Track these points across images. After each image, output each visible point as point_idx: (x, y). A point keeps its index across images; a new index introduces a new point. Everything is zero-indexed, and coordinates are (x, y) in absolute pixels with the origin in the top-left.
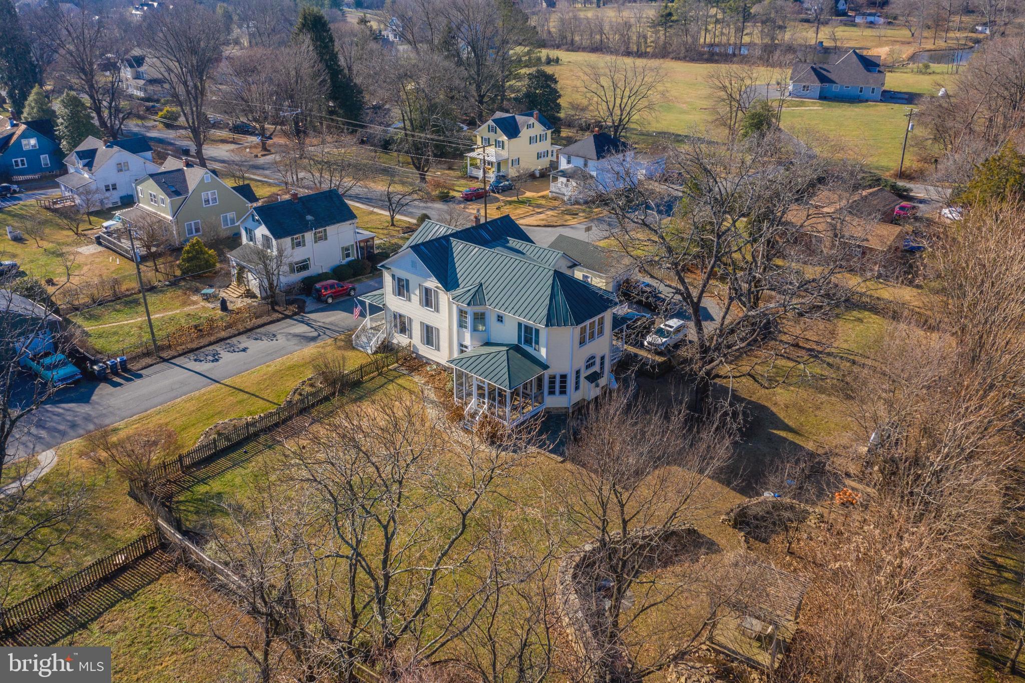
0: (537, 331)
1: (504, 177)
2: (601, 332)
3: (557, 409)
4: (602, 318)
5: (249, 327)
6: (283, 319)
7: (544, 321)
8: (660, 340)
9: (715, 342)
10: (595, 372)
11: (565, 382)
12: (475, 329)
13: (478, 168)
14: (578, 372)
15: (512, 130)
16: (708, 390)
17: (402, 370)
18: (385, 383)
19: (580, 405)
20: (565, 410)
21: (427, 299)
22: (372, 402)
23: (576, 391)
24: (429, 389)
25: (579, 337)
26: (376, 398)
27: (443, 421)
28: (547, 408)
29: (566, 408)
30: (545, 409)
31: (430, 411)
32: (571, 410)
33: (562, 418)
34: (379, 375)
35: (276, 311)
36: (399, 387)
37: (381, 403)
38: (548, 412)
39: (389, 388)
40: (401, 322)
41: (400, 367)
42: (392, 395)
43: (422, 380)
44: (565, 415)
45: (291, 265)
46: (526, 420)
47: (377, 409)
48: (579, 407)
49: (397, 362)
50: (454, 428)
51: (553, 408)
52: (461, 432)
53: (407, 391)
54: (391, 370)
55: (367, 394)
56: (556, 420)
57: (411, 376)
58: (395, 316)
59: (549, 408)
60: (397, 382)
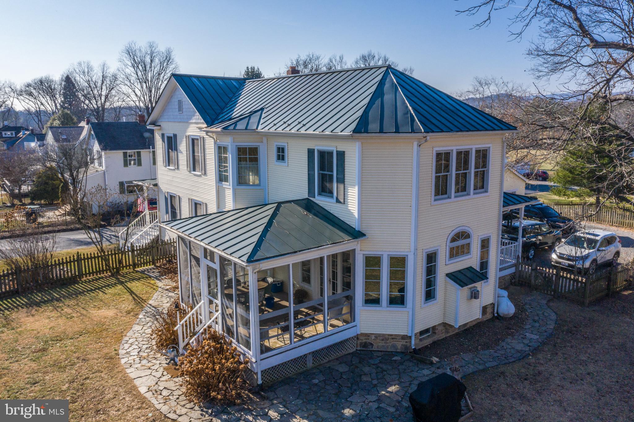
0: (341, 155)
2: (481, 183)
3: (385, 338)
6: (79, 229)
10: (471, 270)
11: (401, 275)
12: (241, 181)
14: (431, 258)
17: (153, 272)
18: (108, 286)
19: (436, 338)
20: (403, 342)
21: (194, 156)
22: (55, 308)
23: (426, 300)
24: (170, 297)
25: (434, 175)
26: (72, 302)
27: (145, 347)
28: (362, 334)
29: (404, 337)
30: (357, 337)
31: (137, 328)
32: (415, 344)
33: (394, 358)
34: (113, 275)
35: (81, 223)
36: (125, 291)
37: (68, 310)
38: (365, 345)
39: (107, 291)
40: (173, 207)
41: (154, 269)
42: (101, 300)
43: (169, 285)
44: (402, 353)
45: (121, 184)
46: (305, 355)
47: (49, 318)
48: (434, 343)
49: (154, 263)
50: (154, 361)
51: (377, 336)
52: (162, 369)
53: (131, 298)
54: (137, 272)
55: (64, 297)
56: (380, 362)
57: (159, 280)
58: (166, 199)
59: (367, 335)
60: (129, 285)
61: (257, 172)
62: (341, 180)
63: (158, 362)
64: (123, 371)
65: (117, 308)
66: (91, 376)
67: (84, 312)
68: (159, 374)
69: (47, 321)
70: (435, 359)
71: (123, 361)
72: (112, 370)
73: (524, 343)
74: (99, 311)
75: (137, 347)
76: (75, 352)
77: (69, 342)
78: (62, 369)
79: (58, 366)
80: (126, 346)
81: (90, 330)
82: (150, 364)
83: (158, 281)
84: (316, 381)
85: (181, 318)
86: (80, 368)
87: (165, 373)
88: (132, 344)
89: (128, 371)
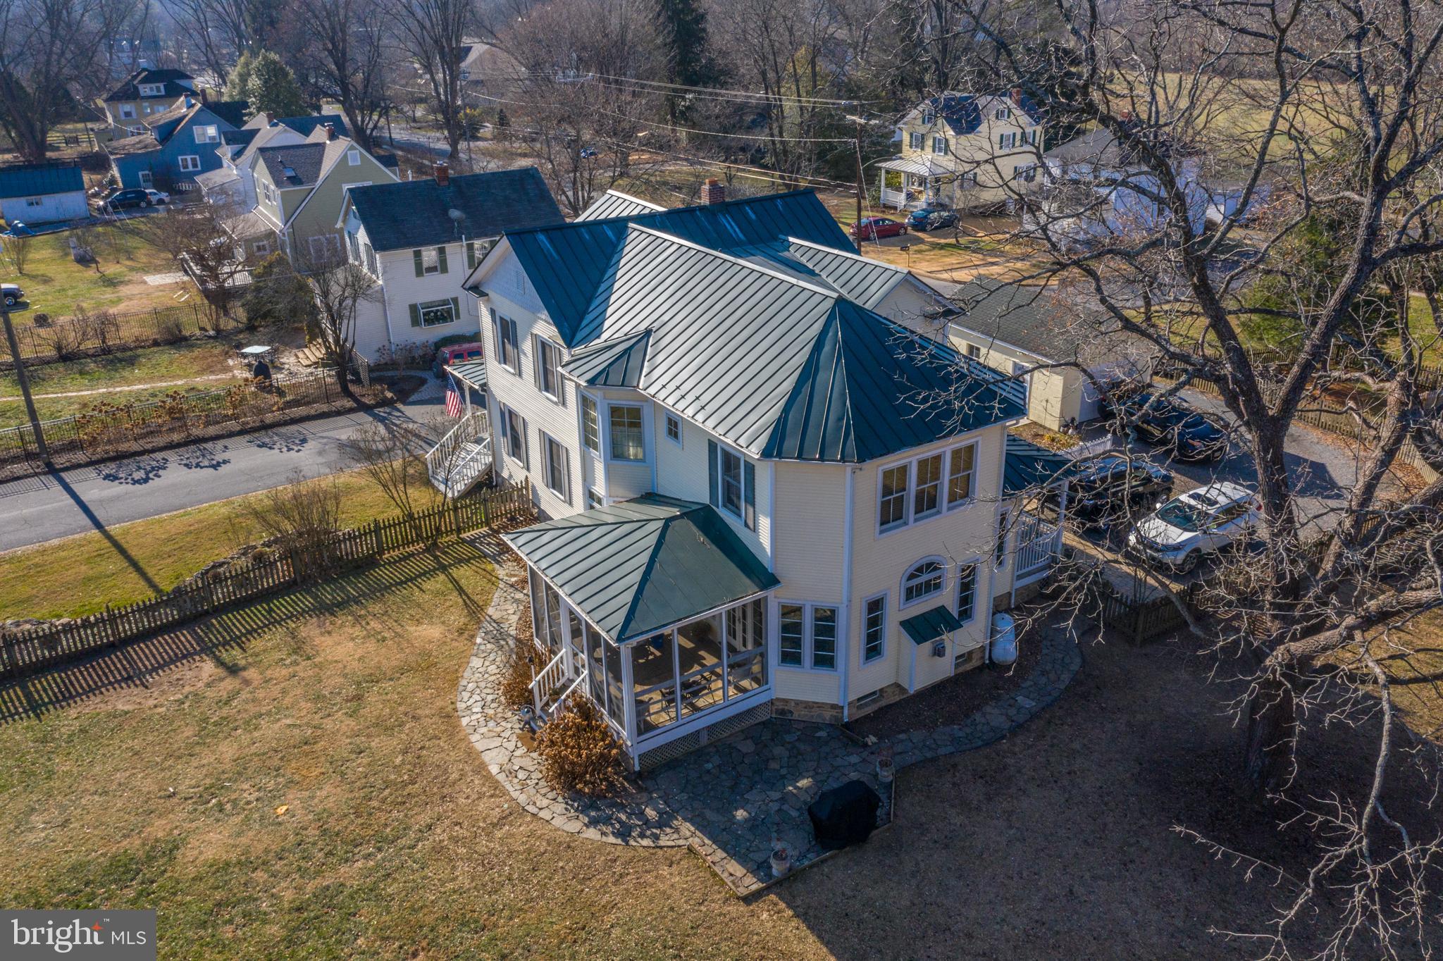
0: (750, 469)
1: (943, 207)
2: (963, 491)
3: (809, 705)
4: (970, 449)
5: (267, 421)
6: (351, 411)
7: (763, 440)
8: (1177, 535)
9: (1327, 565)
10: (941, 612)
11: (830, 631)
12: (616, 453)
13: (899, 189)
14: (875, 606)
15: (965, 119)
16: (1290, 732)
17: (489, 544)
18: (424, 574)
19: (883, 703)
20: (834, 712)
21: (545, 370)
22: (358, 619)
23: (867, 658)
24: (517, 601)
25: (879, 500)
26: (377, 608)
27: (490, 698)
28: (778, 699)
29: (834, 707)
30: (772, 702)
31: (476, 662)
32: (849, 715)
33: (818, 734)
34: (427, 550)
35: (350, 395)
36: (450, 586)
37: (375, 624)
38: (783, 712)
39: (426, 586)
40: (512, 428)
41: (488, 535)
42: (419, 605)
43: (515, 576)
44: (831, 725)
45: (413, 308)
46: (698, 732)
47: (353, 639)
48: (881, 709)
49: (488, 524)
50: (503, 724)
51: (798, 703)
52: (514, 738)
53: (460, 600)
54: (464, 541)
55: (364, 595)
56: (799, 740)
57: (498, 562)
58: (502, 414)
59: (786, 701)
60: (455, 572)
61: (640, 441)
62: (751, 501)
63: (509, 725)
64: (465, 739)
65: (443, 623)
66: (427, 744)
67: (399, 630)
68: (511, 746)
69: (351, 644)
70: (872, 739)
71: (464, 721)
72: (451, 736)
73: (1007, 715)
74: (420, 628)
75: (478, 698)
76: (400, 704)
77: (387, 685)
78: (389, 730)
79: (384, 727)
80: (466, 695)
81: (413, 665)
82: (499, 729)
83: (497, 566)
84: (709, 766)
85: (537, 673)
86: (411, 729)
87: (519, 744)
88: (472, 693)
89: (474, 738)
